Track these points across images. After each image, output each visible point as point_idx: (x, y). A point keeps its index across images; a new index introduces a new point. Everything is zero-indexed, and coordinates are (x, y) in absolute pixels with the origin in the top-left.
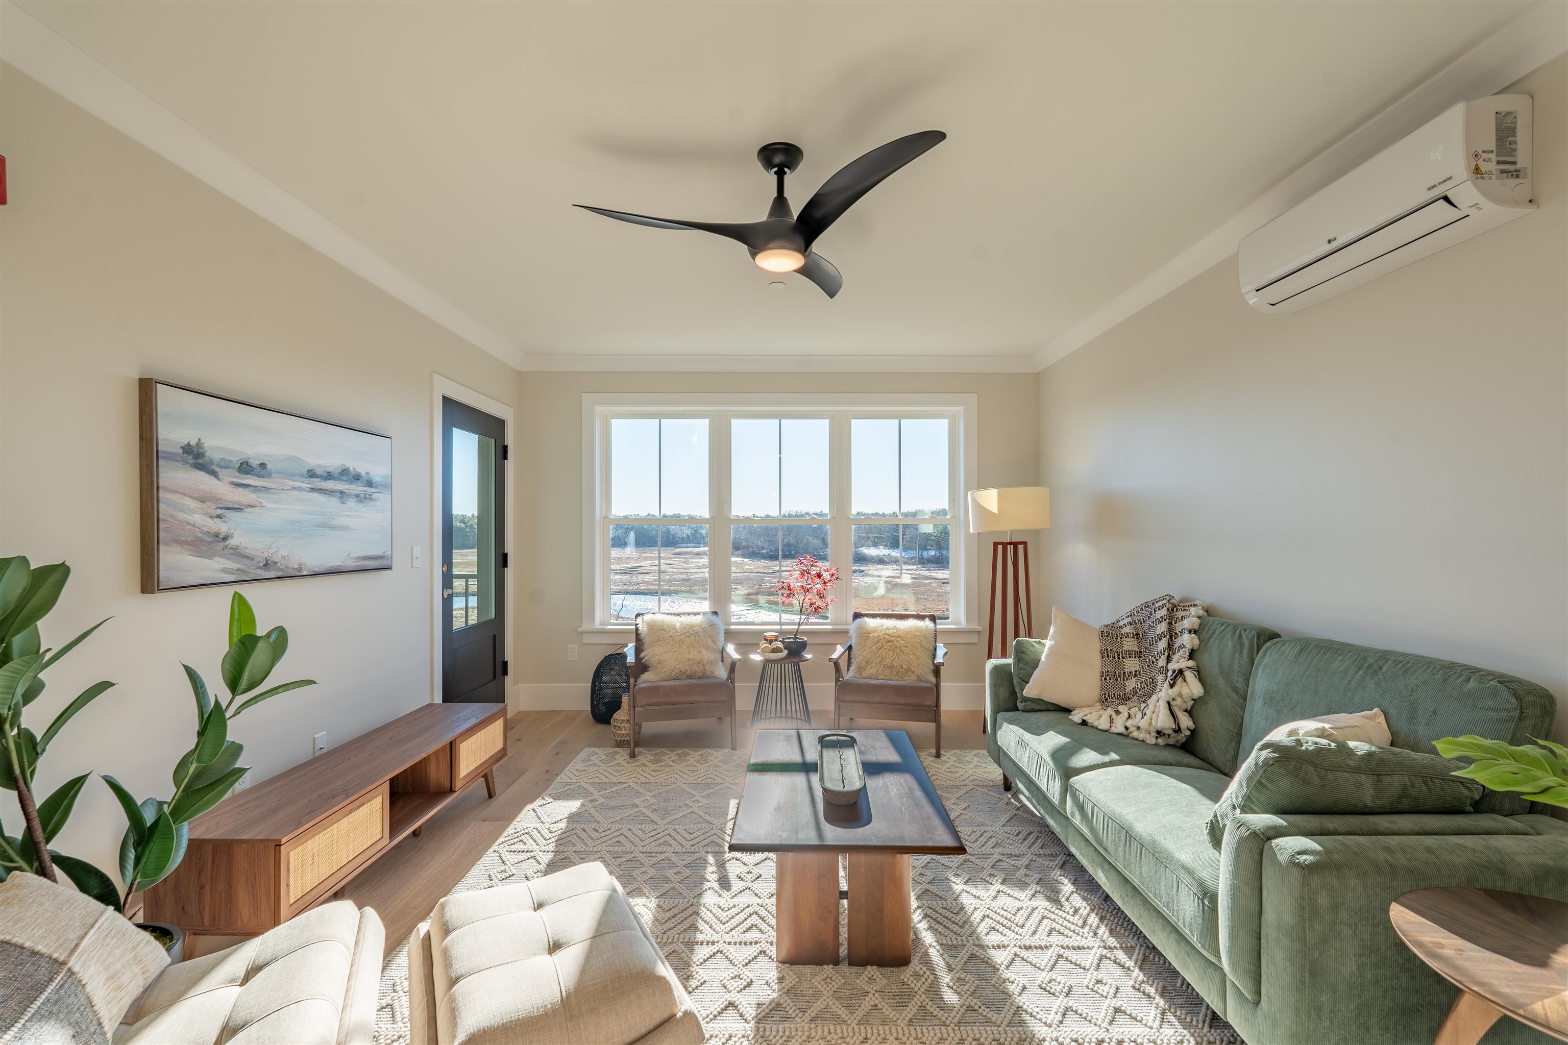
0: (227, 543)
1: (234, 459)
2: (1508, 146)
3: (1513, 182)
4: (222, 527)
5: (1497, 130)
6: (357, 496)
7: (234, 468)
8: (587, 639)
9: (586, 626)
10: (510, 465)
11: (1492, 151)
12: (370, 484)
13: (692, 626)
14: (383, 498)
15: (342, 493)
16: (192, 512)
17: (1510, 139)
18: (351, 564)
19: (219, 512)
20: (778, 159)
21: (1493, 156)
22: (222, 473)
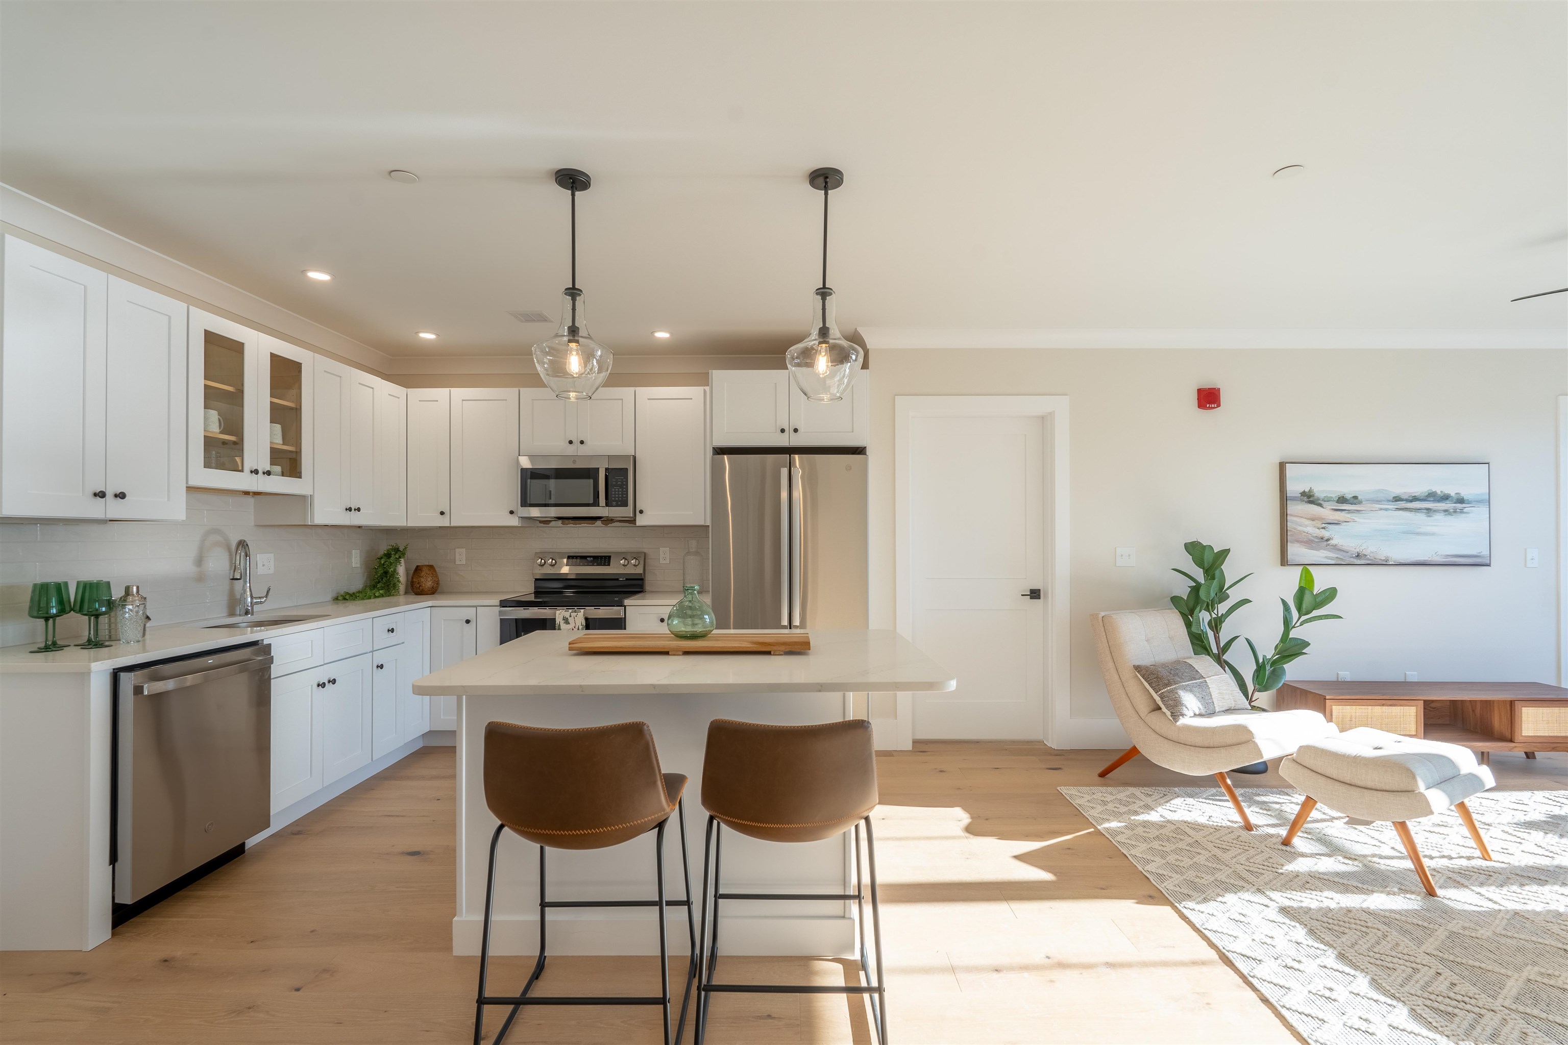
0: (1329, 542)
1: (1333, 496)
4: (1326, 534)
6: (1446, 511)
7: (1334, 501)
12: (1461, 501)
16: (1306, 526)
19: (1324, 525)
22: (1325, 504)
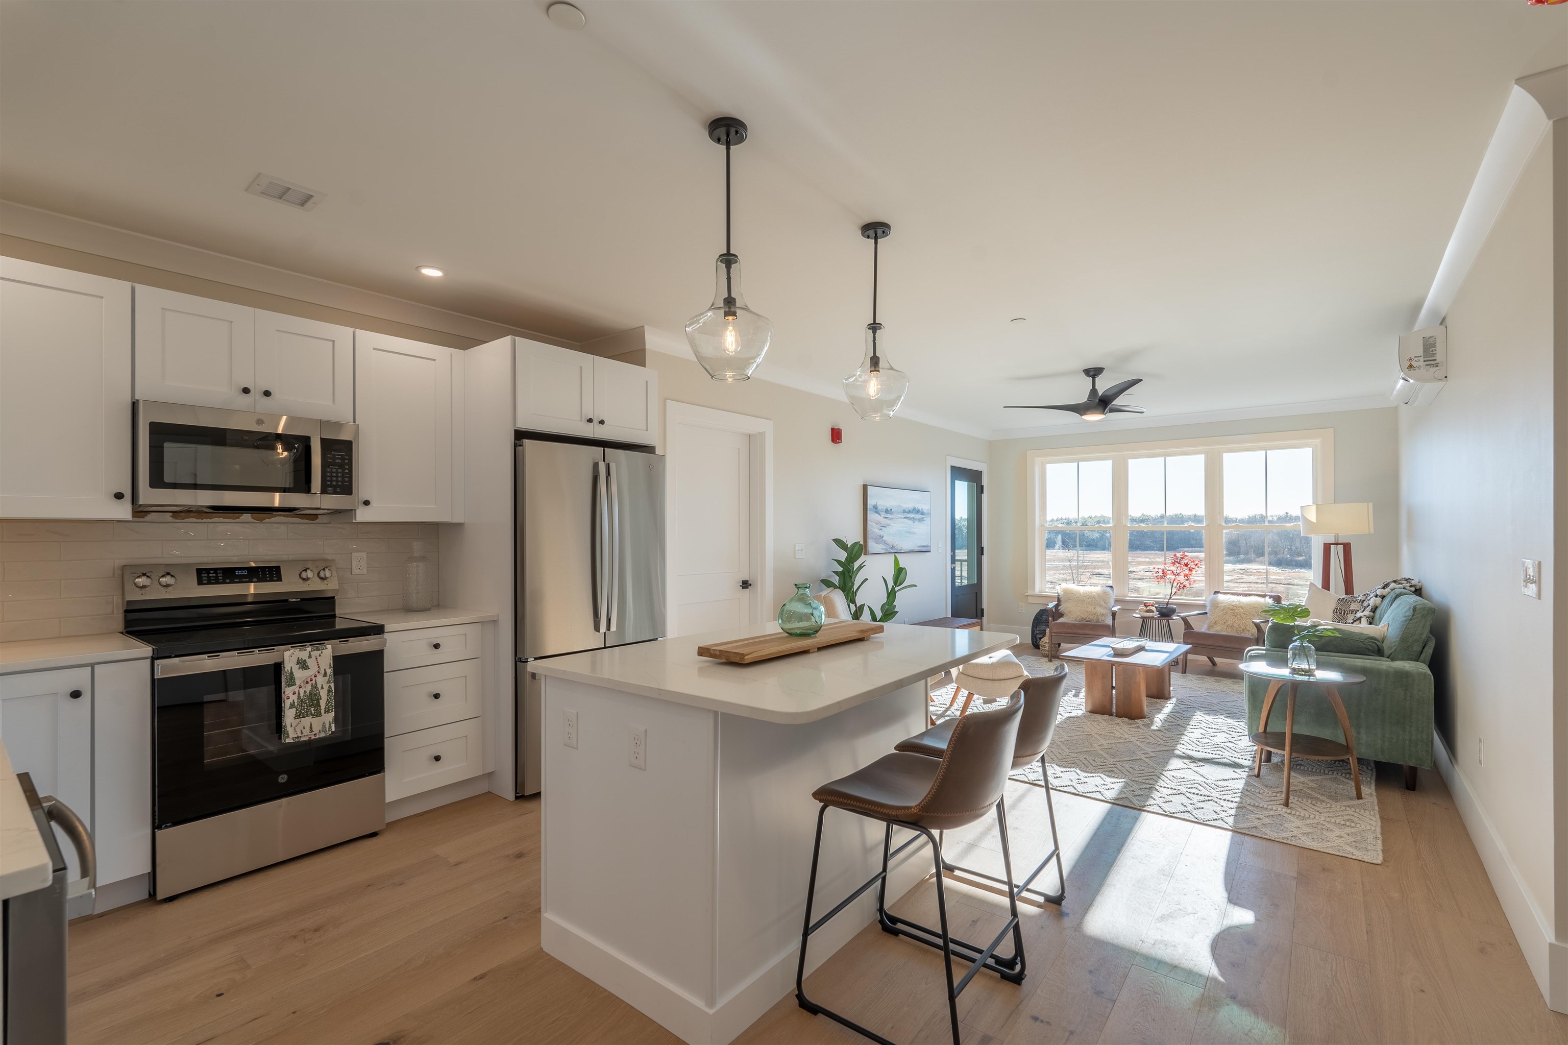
0: (883, 539)
1: (885, 508)
2: (1431, 352)
3: (1433, 369)
4: (881, 533)
5: (1424, 346)
6: (919, 519)
7: (885, 511)
8: (1030, 600)
9: (1030, 592)
10: (985, 497)
11: (1421, 356)
12: (923, 514)
13: (1091, 593)
14: (927, 519)
15: (913, 518)
17: (1432, 349)
18: (917, 549)
19: (882, 527)
20: (1092, 373)
21: (1422, 359)
22: (882, 513)
